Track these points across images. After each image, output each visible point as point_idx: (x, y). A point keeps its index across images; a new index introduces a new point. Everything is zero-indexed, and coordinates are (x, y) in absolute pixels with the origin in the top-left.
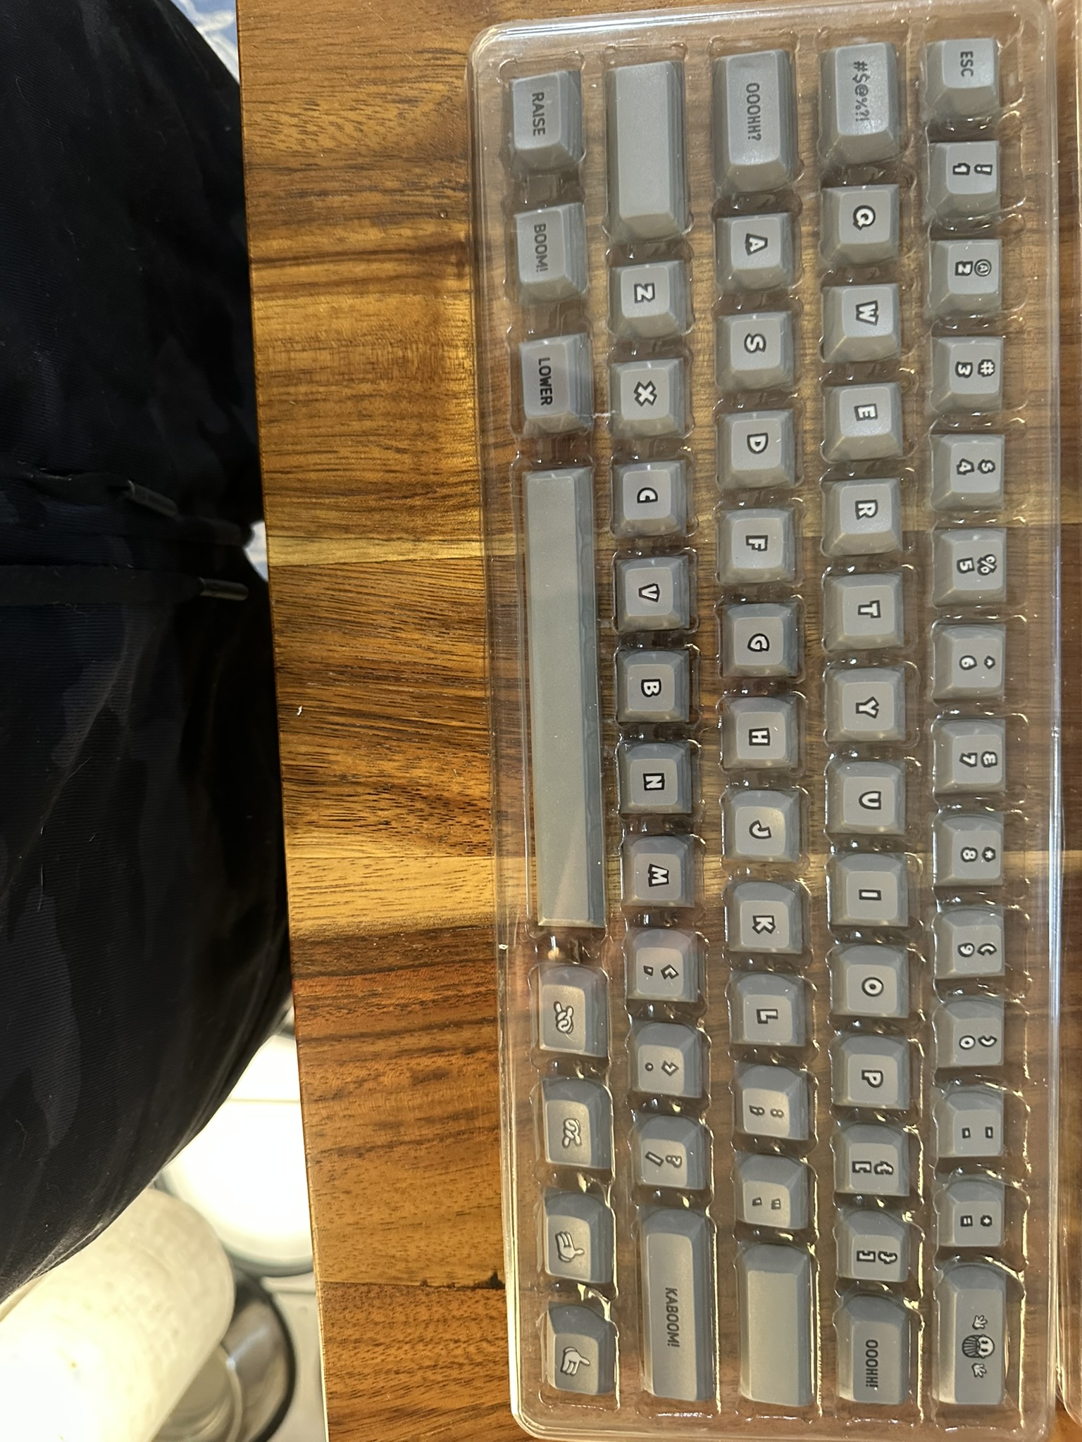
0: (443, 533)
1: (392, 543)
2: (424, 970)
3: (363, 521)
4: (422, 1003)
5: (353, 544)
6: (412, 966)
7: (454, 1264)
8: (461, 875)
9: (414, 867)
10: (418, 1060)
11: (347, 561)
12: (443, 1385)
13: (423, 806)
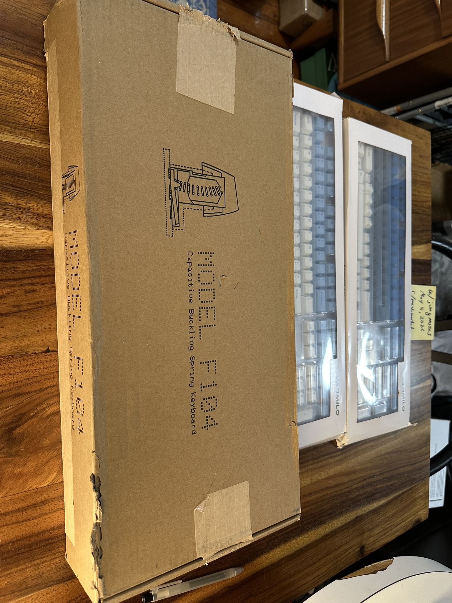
0: (40, 140)
1: (25, 140)
2: (29, 261)
3: (15, 131)
4: (29, 270)
5: (12, 137)
6: (26, 260)
7: (36, 346)
8: (42, 235)
9: (28, 232)
10: (27, 287)
11: (11, 141)
12: (31, 384)
13: (31, 214)
